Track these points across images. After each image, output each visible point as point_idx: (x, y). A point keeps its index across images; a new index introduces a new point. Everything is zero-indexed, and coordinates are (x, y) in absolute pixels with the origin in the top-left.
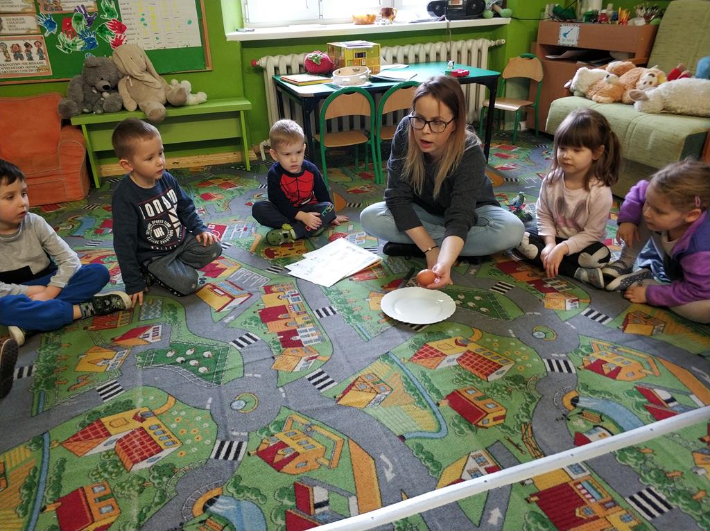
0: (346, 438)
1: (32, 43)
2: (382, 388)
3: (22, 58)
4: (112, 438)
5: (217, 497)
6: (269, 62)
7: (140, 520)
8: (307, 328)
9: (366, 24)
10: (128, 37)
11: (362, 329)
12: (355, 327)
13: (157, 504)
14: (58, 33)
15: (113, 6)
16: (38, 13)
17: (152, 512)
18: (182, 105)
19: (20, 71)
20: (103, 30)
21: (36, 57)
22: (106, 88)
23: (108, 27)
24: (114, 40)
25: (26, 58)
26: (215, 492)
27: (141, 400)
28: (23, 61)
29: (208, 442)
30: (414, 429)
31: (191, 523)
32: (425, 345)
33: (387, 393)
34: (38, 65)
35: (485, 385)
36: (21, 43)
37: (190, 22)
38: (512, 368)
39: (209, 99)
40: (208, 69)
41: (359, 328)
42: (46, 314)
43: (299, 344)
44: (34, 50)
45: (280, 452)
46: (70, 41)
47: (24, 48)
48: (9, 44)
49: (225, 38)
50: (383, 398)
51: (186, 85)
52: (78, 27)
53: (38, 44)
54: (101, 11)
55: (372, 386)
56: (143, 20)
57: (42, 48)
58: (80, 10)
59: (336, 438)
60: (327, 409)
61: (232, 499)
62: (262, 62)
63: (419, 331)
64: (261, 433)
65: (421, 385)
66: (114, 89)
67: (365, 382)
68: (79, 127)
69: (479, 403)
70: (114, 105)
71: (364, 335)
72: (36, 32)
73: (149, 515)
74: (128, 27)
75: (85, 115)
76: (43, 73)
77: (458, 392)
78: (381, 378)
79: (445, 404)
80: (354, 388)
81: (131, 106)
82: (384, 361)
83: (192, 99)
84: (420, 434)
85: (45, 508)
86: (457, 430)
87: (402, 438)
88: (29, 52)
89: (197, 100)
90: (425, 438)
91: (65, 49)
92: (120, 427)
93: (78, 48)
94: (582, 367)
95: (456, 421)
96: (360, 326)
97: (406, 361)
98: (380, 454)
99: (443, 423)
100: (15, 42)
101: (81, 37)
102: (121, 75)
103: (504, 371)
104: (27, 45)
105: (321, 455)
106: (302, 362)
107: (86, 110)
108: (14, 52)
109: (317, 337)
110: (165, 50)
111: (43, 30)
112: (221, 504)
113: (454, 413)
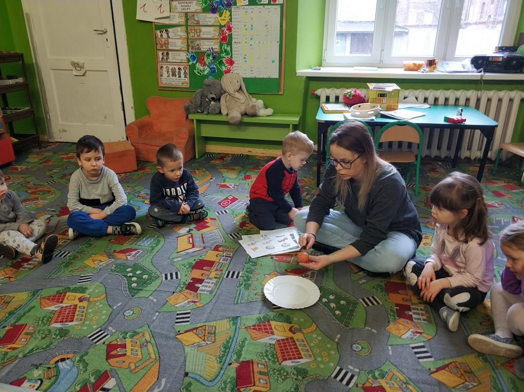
0: (158, 358)
1: (182, 68)
2: (210, 339)
3: (175, 76)
4: (61, 305)
5: (68, 359)
6: (322, 92)
7: (28, 353)
8: (211, 281)
9: (411, 70)
10: (235, 68)
11: (241, 296)
12: (238, 292)
13: (43, 348)
14: (196, 63)
15: (229, 49)
16: (188, 51)
17: (37, 351)
18: (254, 115)
19: (173, 83)
20: (221, 63)
21: (182, 76)
22: (213, 99)
23: (224, 62)
24: (226, 69)
25: (177, 76)
26: (70, 356)
27: (91, 290)
28: (176, 78)
29: (95, 327)
30: (199, 373)
31: (44, 366)
32: (269, 321)
33: (209, 343)
34: (183, 81)
35: (277, 366)
36: (177, 67)
37: (273, 62)
38: (308, 362)
39: (274, 114)
40: (280, 93)
41: (240, 293)
42: (92, 227)
43: (196, 289)
44: (182, 72)
45: (118, 350)
46: (202, 68)
47: (177, 70)
48: (171, 67)
49: (296, 74)
50: (204, 344)
51: (260, 103)
52: (208, 60)
53: (185, 68)
54: (221, 52)
55: (206, 334)
56: (245, 58)
57: (187, 71)
58: (210, 50)
59: (153, 356)
60: (167, 337)
61: (72, 363)
62: (318, 92)
63: (275, 310)
64: (121, 335)
65: (235, 346)
66: (218, 100)
67: (205, 330)
68: (193, 120)
69: (257, 376)
70: (215, 110)
71: (238, 299)
72: (185, 61)
73: (35, 352)
74: (235, 62)
75: (199, 114)
76: (185, 85)
77: (252, 362)
78: (217, 331)
79: (235, 365)
80: (195, 331)
81: (224, 112)
82: (230, 321)
83: (263, 112)
84: (198, 377)
85: (6, 327)
86: (223, 386)
87: (186, 374)
88: (179, 72)
89: (265, 114)
90: (198, 381)
91: (198, 73)
92: (71, 300)
93: (206, 73)
94: (360, 385)
95: (229, 380)
96: (241, 293)
97: (244, 327)
98: (164, 377)
99: (219, 377)
100: (173, 67)
101: (208, 66)
102: (223, 92)
103: (299, 362)
104: (179, 69)
105: (135, 362)
106: (186, 302)
107: (199, 111)
108: (172, 72)
109: (210, 289)
110: (255, 78)
111: (189, 61)
112: (66, 363)
113: (234, 375)
